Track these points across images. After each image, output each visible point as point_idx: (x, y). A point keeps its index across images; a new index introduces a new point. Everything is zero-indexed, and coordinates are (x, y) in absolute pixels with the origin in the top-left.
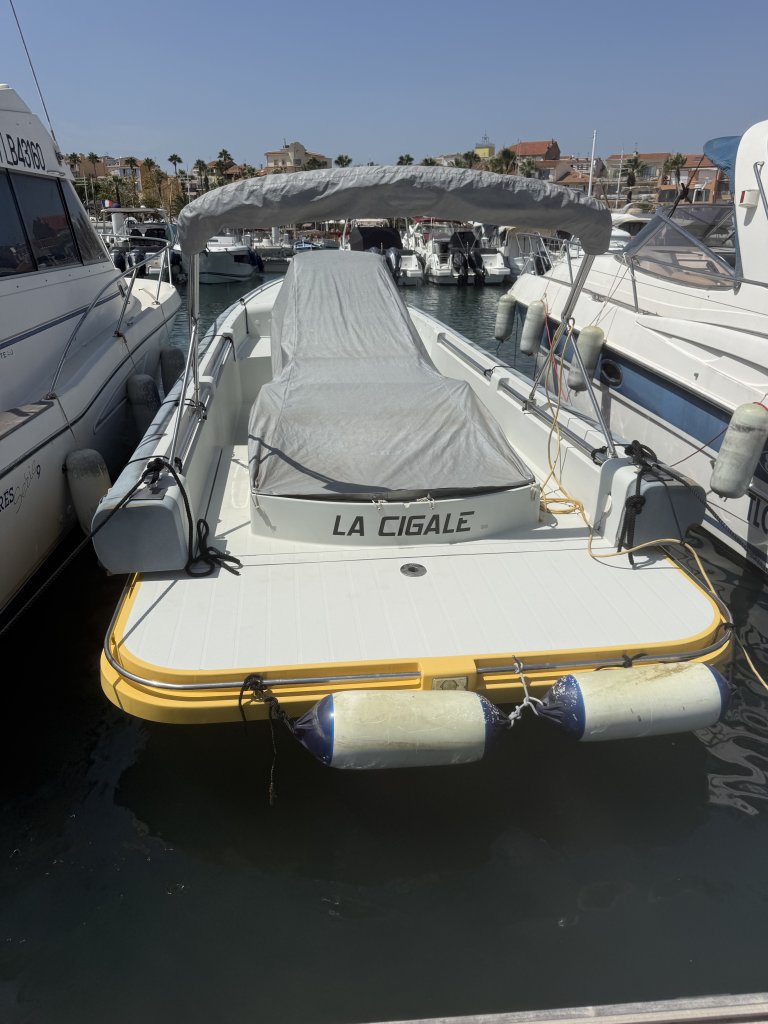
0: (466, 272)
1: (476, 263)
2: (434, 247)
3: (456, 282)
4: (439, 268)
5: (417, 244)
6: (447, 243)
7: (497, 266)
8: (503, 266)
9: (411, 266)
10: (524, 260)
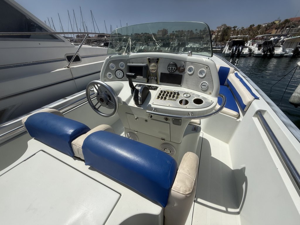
0: (267, 53)
1: (272, 50)
2: (256, 46)
3: (262, 56)
6: (261, 45)
7: (279, 51)
8: (282, 51)
9: (246, 51)
10: (290, 49)
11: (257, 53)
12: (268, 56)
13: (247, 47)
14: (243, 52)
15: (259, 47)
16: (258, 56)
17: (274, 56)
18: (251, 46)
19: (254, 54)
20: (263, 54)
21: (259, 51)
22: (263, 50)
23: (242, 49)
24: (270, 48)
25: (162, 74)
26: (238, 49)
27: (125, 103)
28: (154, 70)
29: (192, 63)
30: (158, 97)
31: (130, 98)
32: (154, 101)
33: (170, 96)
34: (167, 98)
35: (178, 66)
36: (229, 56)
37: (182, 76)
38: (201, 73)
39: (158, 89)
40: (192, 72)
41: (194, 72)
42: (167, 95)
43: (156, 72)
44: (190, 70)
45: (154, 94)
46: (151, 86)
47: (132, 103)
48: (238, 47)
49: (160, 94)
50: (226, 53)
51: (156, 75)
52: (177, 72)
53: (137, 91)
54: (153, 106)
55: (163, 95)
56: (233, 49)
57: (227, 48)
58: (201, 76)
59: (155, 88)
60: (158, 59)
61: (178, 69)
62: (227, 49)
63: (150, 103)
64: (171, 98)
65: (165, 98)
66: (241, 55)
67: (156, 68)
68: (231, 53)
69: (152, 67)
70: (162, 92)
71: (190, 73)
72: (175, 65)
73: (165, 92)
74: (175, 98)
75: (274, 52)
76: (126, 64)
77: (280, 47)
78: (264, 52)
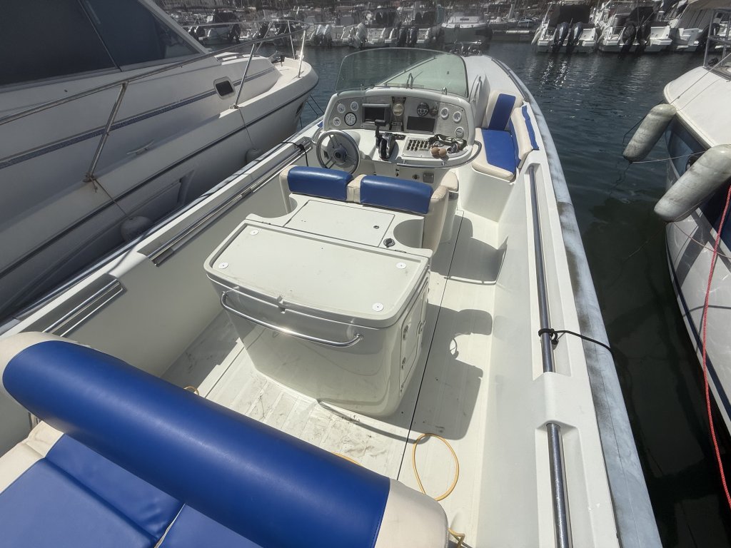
0: (632, 41)
1: (646, 33)
2: (614, 21)
3: (619, 51)
4: (610, 39)
5: (602, 19)
6: (626, 17)
7: (662, 38)
8: (667, 37)
9: (588, 38)
10: (693, 31)
11: (608, 43)
13: (593, 26)
15: (620, 24)
16: (610, 52)
17: (645, 50)
18: (602, 23)
19: (603, 46)
20: (622, 44)
21: (615, 38)
22: (624, 34)
23: (580, 31)
24: (640, 30)
25: (409, 117)
26: (570, 31)
27: (368, 158)
28: (400, 113)
29: (447, 103)
30: (408, 148)
31: (374, 150)
32: (403, 153)
33: (421, 146)
34: (419, 148)
35: (430, 108)
36: (547, 52)
37: (434, 120)
38: (457, 116)
39: (406, 138)
40: (446, 116)
41: (448, 117)
42: (418, 146)
43: (403, 116)
44: (444, 112)
45: (402, 144)
46: (396, 135)
47: (377, 157)
48: (571, 26)
49: (410, 145)
50: (539, 43)
51: (401, 118)
52: (429, 116)
53: (385, 142)
54: (403, 158)
55: (414, 145)
56: (558, 32)
57: (544, 26)
58: (456, 120)
59: (403, 138)
60: (405, 98)
61: (430, 111)
62: (544, 32)
63: (400, 155)
64: (423, 148)
65: (416, 149)
66: (575, 51)
67: (401, 110)
68: (553, 43)
69: (397, 109)
70: (411, 141)
71: (444, 117)
72: (427, 106)
73: (415, 141)
74: (427, 148)
75: (649, 40)
76: (360, 105)
77: (666, 24)
78: (624, 40)
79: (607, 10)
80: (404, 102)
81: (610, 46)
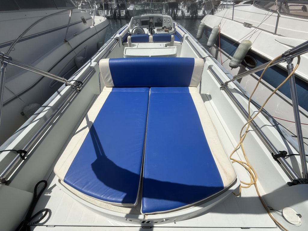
0: (193, 15)
1: (196, 12)
2: (186, 8)
3: (190, 18)
4: (187, 14)
5: (182, 7)
6: (189, 7)
9: (180, 14)
11: (186, 15)
12: (194, 18)
13: (180, 10)
14: (178, 15)
15: (188, 9)
16: (188, 18)
17: (198, 18)
18: (183, 9)
19: (185, 16)
20: (191, 16)
21: (188, 14)
22: (190, 13)
23: (177, 11)
24: (194, 11)
25: (155, 23)
29: (165, 17)
31: (149, 32)
35: (161, 19)
37: (162, 23)
42: (160, 30)
43: (153, 22)
45: (155, 30)
48: (173, 10)
49: (157, 30)
58: (168, 22)
62: (164, 11)
69: (151, 21)
71: (165, 21)
74: (163, 30)
75: (198, 14)
76: (140, 20)
77: (201, 9)
78: (191, 14)
79: (183, 5)
80: (153, 18)
81: (187, 16)
